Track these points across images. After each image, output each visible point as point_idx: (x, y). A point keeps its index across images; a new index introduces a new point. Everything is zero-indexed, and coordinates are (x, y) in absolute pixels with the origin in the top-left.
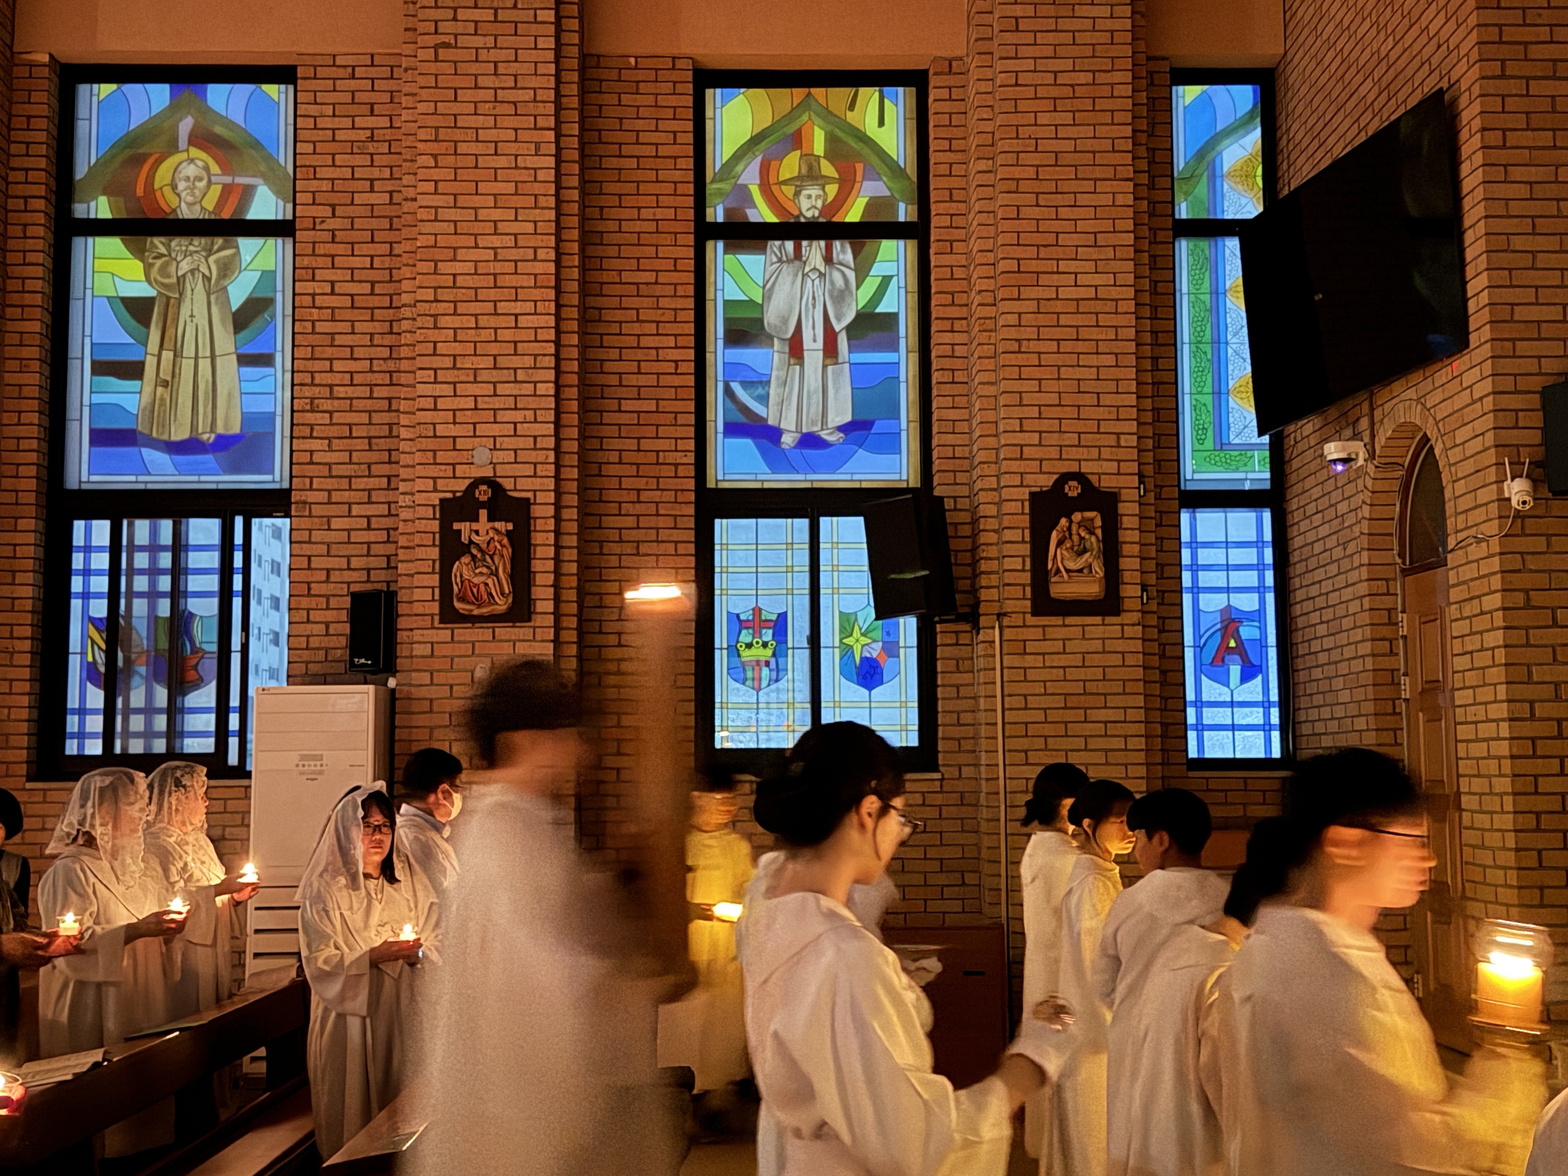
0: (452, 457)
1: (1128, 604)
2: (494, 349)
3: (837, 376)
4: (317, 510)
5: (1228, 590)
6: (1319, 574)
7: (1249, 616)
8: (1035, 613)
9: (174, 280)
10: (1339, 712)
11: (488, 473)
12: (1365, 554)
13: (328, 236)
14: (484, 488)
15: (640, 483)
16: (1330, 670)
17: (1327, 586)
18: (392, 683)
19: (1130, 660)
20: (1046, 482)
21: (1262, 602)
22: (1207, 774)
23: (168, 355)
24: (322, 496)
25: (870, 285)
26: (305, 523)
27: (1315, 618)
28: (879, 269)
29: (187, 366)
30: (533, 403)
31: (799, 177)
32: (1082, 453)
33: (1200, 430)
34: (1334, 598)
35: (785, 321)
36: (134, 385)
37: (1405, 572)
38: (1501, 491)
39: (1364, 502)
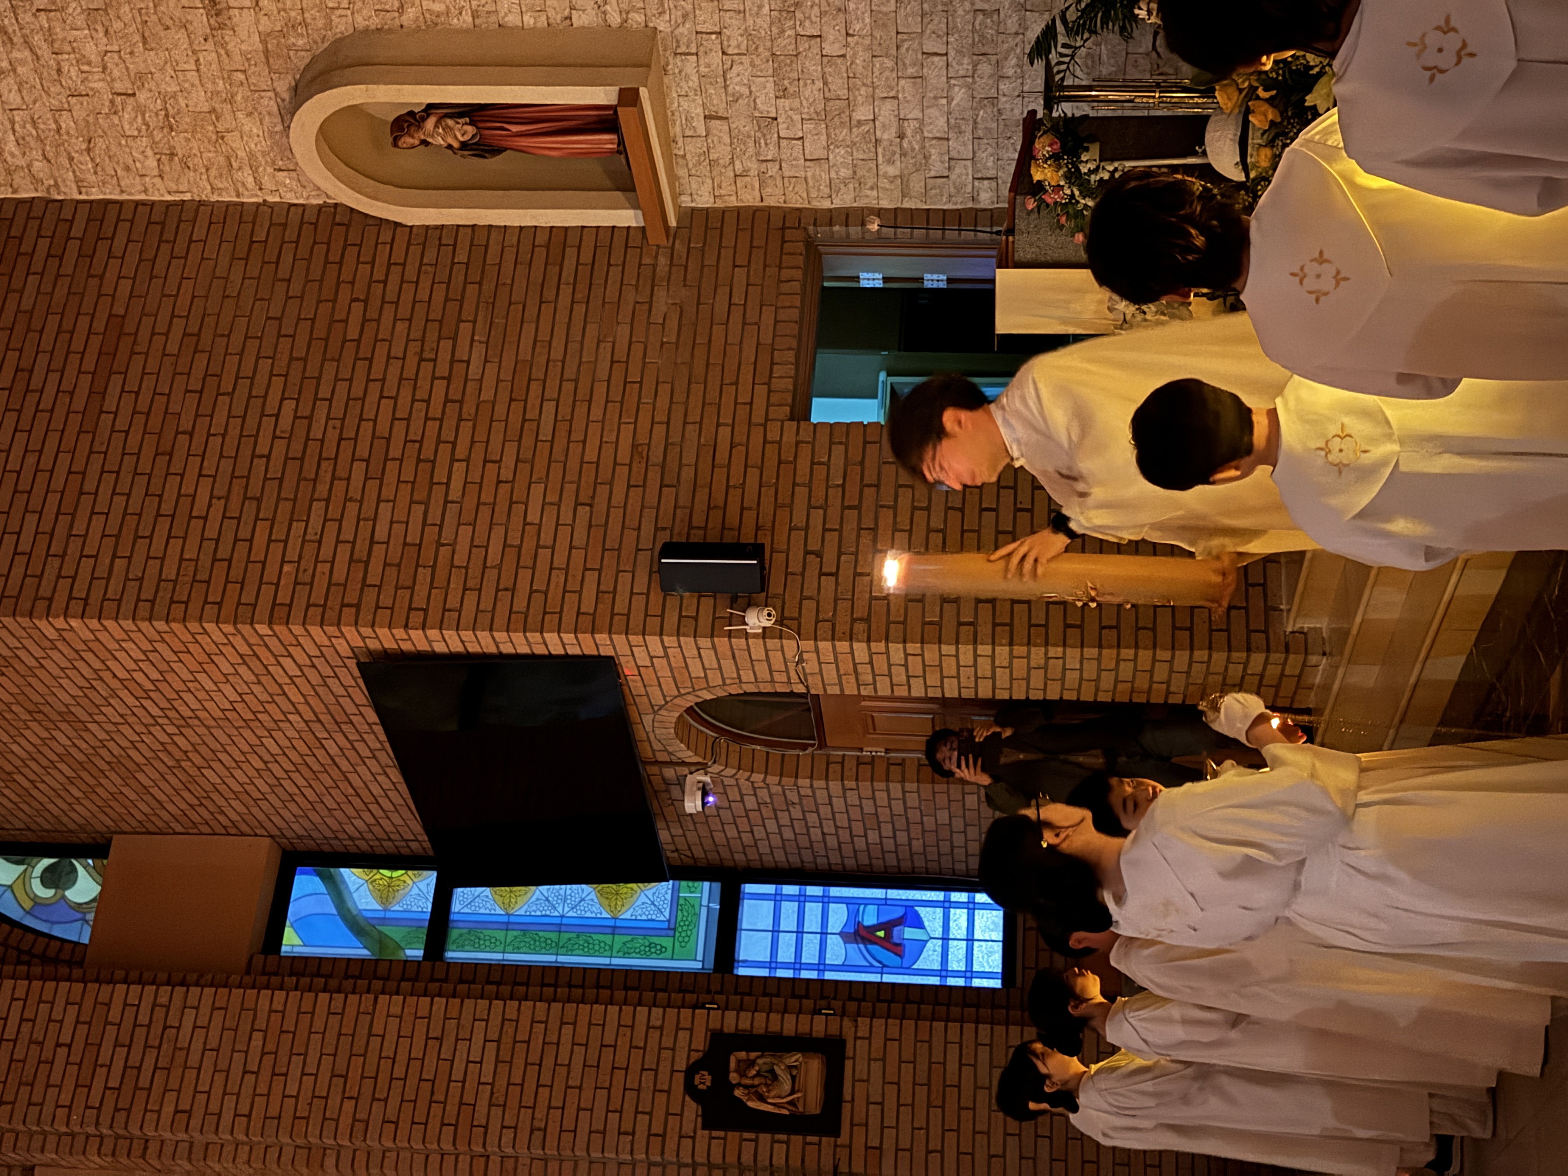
1: (834, 1030)
5: (824, 934)
6: (816, 834)
7: (854, 915)
8: (837, 1133)
10: (958, 824)
12: (800, 782)
16: (916, 831)
17: (829, 827)
19: (894, 1032)
20: (692, 1109)
21: (839, 900)
22: (1019, 966)
27: (860, 843)
32: (665, 1069)
33: (651, 950)
34: (842, 820)
37: (822, 745)
38: (756, 636)
39: (748, 779)
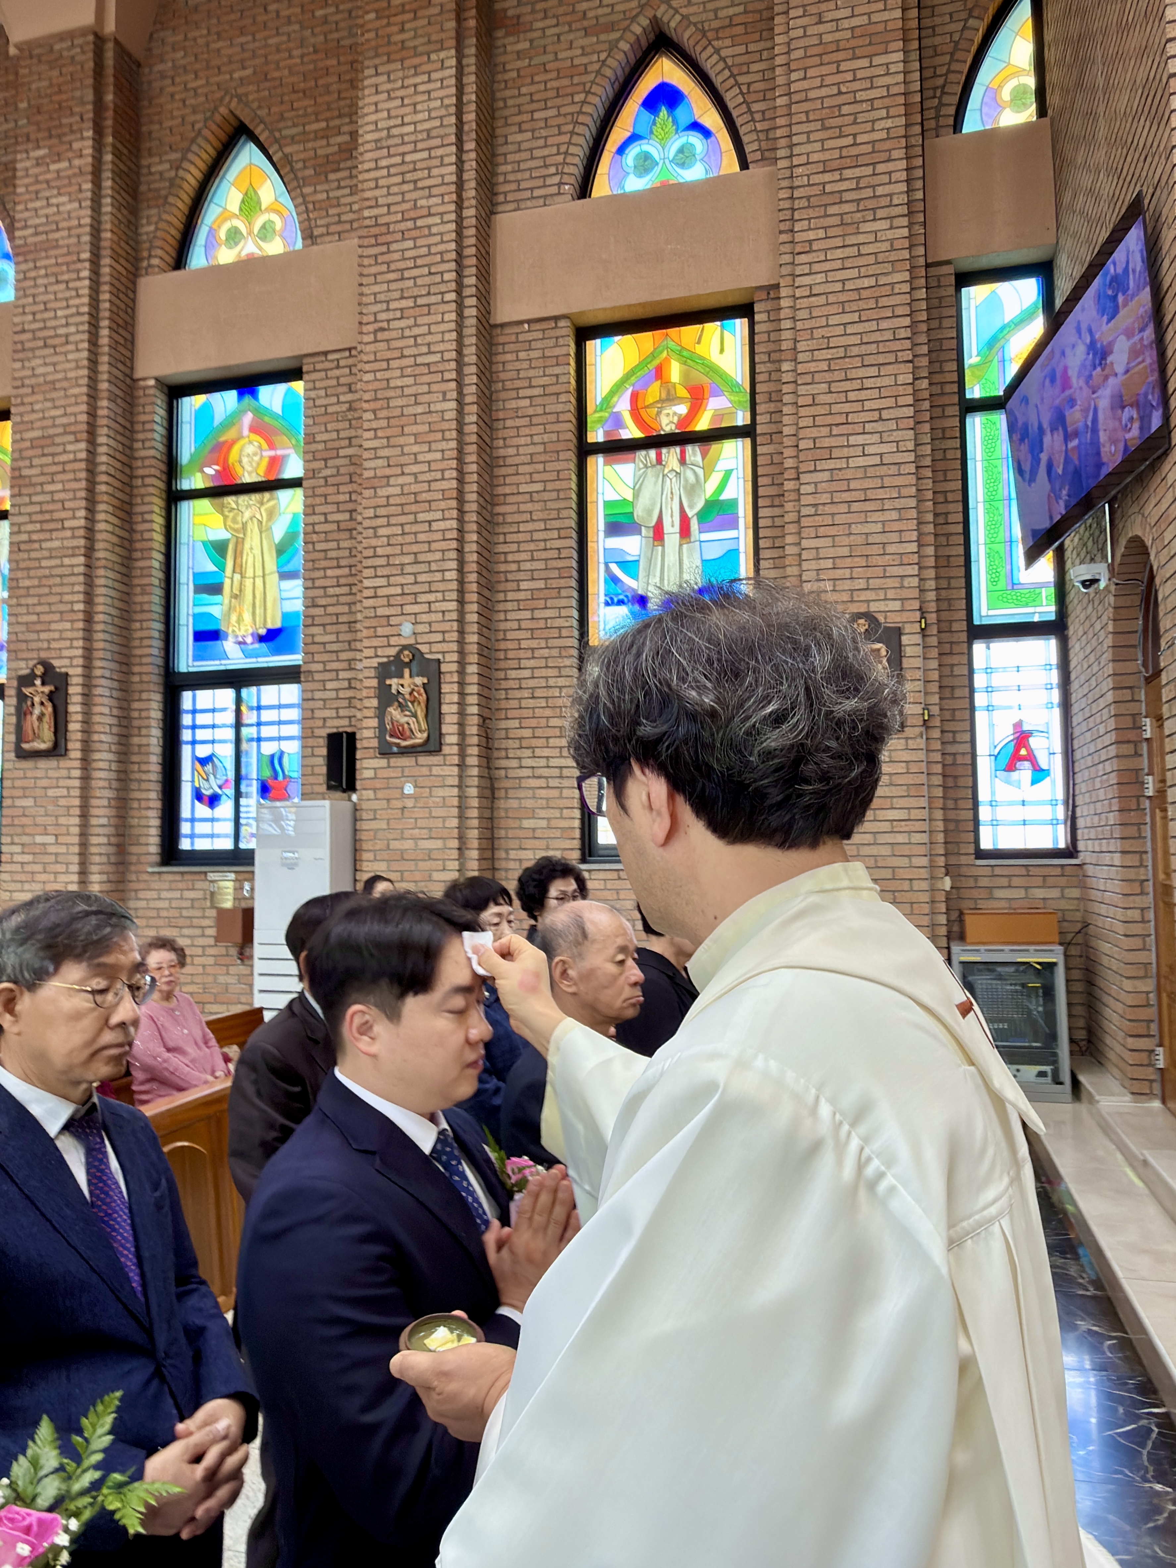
0: (387, 631)
1: (911, 720)
2: (415, 548)
3: (690, 551)
4: (317, 677)
9: (240, 526)
11: (412, 641)
12: (1110, 666)
13: (322, 482)
14: (406, 652)
15: (534, 644)
18: (354, 797)
19: (917, 768)
21: (1050, 716)
23: (237, 577)
24: (320, 667)
25: (715, 480)
26: (311, 686)
27: (1084, 727)
28: (722, 466)
29: (248, 583)
30: (441, 586)
31: (661, 401)
32: (870, 595)
33: (993, 574)
35: (649, 512)
36: (217, 598)
39: (1109, 618)
